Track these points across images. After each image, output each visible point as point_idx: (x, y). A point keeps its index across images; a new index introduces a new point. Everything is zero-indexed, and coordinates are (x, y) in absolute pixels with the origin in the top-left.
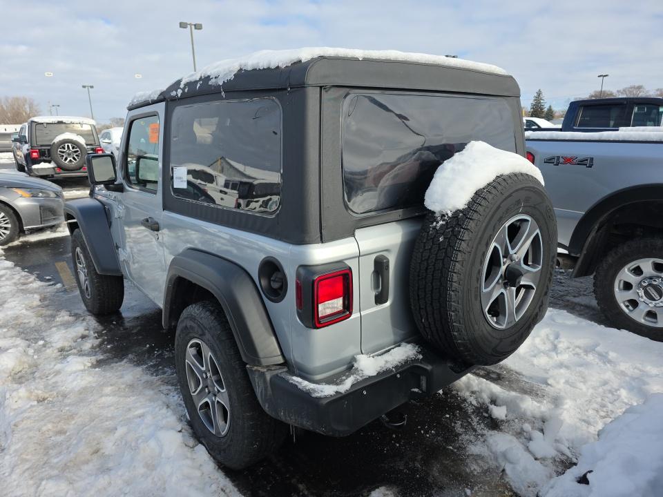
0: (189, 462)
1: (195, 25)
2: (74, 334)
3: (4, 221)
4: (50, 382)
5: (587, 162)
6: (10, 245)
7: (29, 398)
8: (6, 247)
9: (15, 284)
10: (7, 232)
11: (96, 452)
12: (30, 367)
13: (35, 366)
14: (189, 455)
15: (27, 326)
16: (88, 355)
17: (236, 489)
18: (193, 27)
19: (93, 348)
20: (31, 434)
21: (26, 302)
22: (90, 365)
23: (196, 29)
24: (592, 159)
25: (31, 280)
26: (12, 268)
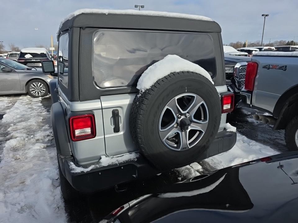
0: (50, 193)
1: (141, 6)
2: (45, 134)
3: (43, 87)
4: (25, 152)
5: (284, 68)
6: (45, 97)
7: (13, 158)
8: (43, 98)
9: (38, 112)
10: (44, 92)
11: (23, 182)
12: (23, 145)
13: (24, 145)
14: (52, 190)
15: (32, 129)
16: (45, 143)
17: (64, 208)
18: (140, 7)
19: (49, 140)
20: (4, 172)
21: (37, 120)
22: (43, 147)
23: (141, 7)
24: (286, 66)
25: (44, 111)
26: (41, 106)
